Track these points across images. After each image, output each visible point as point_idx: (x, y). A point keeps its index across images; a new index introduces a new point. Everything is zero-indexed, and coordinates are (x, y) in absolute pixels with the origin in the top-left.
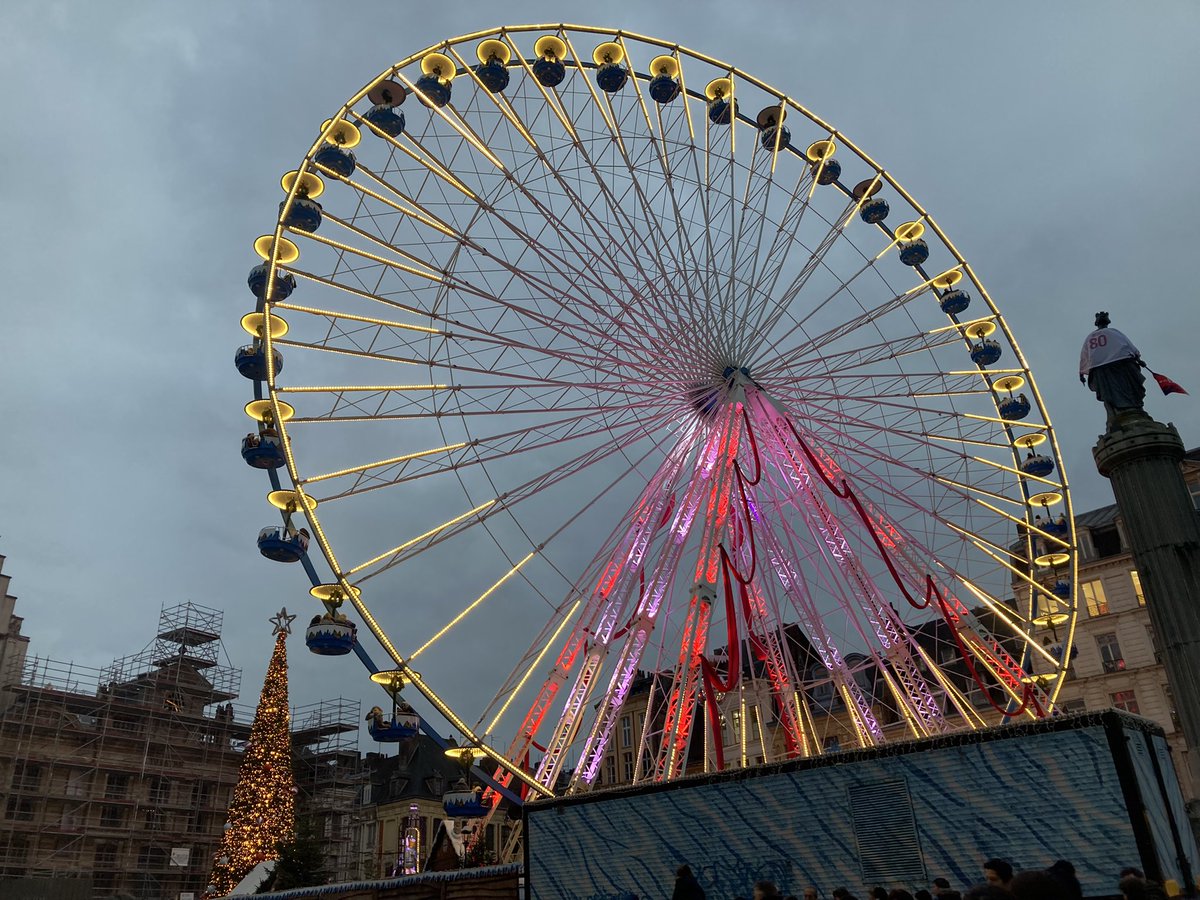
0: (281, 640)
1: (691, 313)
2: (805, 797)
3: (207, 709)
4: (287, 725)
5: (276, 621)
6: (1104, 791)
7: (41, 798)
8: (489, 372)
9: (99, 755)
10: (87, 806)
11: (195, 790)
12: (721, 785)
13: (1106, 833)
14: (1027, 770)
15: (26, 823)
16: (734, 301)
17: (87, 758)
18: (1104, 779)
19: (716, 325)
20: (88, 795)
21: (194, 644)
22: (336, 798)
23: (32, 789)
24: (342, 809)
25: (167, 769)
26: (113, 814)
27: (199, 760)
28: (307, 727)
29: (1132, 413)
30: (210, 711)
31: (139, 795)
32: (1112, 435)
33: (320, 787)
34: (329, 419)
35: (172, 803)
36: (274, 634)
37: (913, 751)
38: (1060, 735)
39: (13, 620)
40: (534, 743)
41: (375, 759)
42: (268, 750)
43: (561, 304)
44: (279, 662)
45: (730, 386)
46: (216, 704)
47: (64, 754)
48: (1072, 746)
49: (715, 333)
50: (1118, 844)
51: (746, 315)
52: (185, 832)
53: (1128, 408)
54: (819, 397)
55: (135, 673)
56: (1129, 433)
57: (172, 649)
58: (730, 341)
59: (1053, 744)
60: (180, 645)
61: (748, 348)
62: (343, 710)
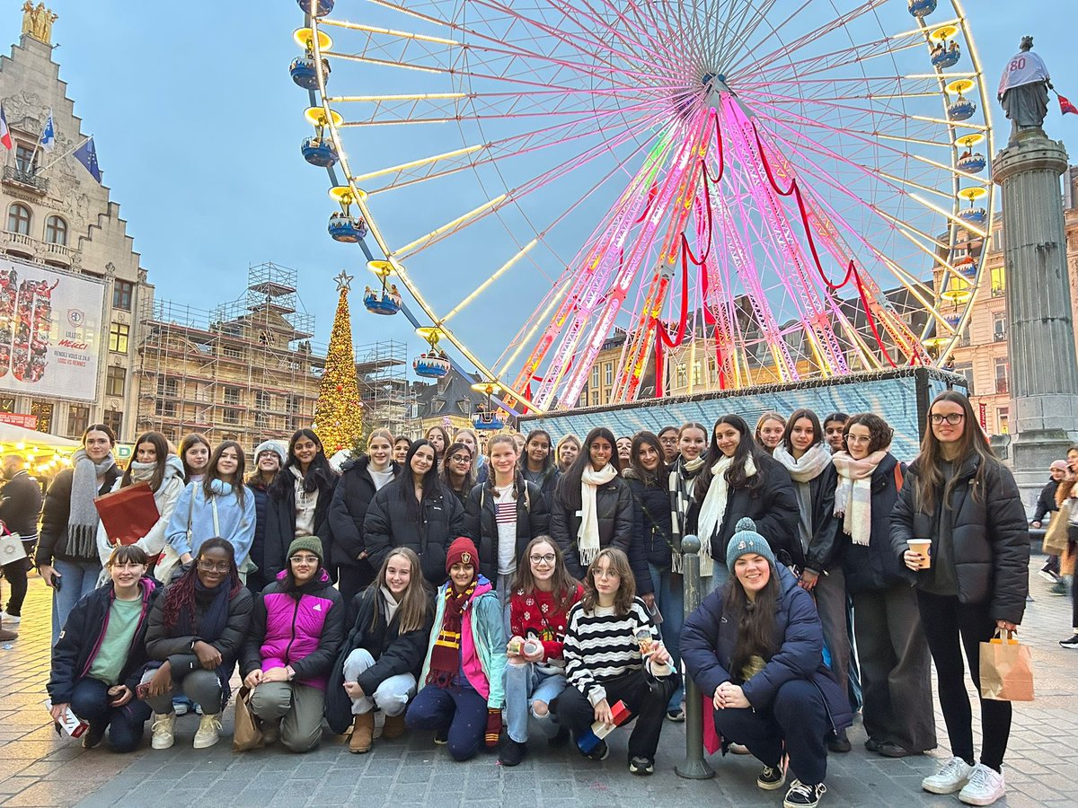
0: (344, 294)
1: (679, 22)
2: (706, 418)
3: (291, 344)
4: (352, 359)
5: (339, 280)
6: (906, 420)
7: (179, 402)
8: (500, 79)
9: (217, 374)
10: (213, 408)
11: (289, 402)
12: (650, 408)
13: (901, 446)
14: (858, 405)
15: (170, 418)
16: (718, 8)
17: (209, 376)
18: (907, 412)
19: (700, 33)
20: (212, 400)
21: (277, 295)
22: (392, 412)
23: (172, 395)
24: (397, 420)
25: (267, 386)
26: (232, 415)
27: (289, 381)
28: (367, 361)
29: (1031, 131)
30: (293, 346)
31: (248, 402)
32: (1010, 150)
33: (379, 404)
34: (371, 123)
35: (273, 409)
36: (337, 290)
37: (783, 390)
38: (884, 383)
39: (140, 271)
40: (534, 377)
41: (419, 387)
42: (340, 375)
43: (564, 12)
44: (343, 311)
45: (708, 91)
46: (298, 341)
47: (192, 372)
48: (892, 390)
49: (699, 41)
50: (908, 454)
51: (728, 22)
52: (284, 429)
53: (1029, 126)
54: (786, 100)
55: (236, 315)
56: (1025, 149)
57: (261, 298)
58: (712, 48)
59: (879, 388)
60: (266, 296)
61: (727, 54)
62: (394, 349)
